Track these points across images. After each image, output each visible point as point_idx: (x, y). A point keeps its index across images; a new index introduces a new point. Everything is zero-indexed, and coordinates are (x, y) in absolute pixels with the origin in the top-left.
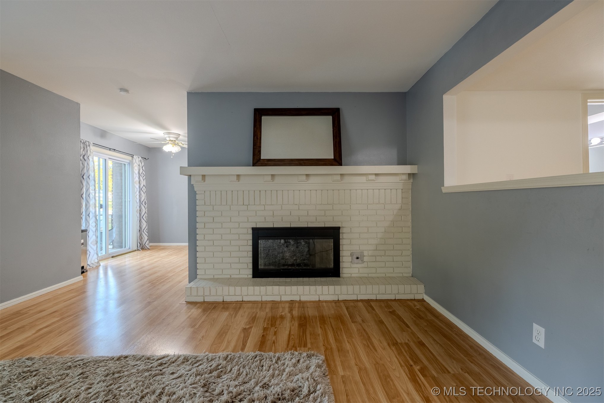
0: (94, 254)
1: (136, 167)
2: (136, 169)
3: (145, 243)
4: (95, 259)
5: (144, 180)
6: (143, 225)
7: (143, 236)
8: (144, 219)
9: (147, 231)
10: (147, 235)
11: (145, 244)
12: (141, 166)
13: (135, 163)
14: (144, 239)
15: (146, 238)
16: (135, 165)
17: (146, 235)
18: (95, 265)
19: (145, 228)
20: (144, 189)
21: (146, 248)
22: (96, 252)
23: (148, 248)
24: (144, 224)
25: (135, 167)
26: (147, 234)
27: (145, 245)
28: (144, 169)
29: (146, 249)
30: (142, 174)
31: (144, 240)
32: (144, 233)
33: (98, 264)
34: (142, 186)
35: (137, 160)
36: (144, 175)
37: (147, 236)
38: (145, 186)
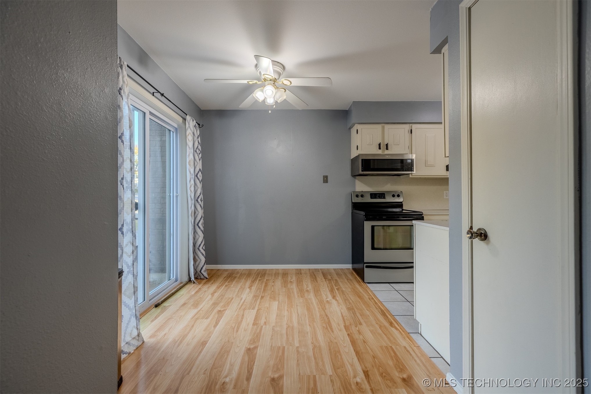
0: (130, 318)
1: (190, 135)
2: (190, 140)
3: (202, 268)
4: (132, 331)
5: (200, 160)
6: (198, 238)
7: (198, 257)
8: (199, 228)
9: (204, 248)
10: (205, 254)
11: (201, 270)
12: (196, 135)
13: (189, 129)
14: (200, 262)
15: (203, 260)
16: (189, 132)
17: (203, 255)
18: (133, 345)
19: (202, 242)
20: (200, 175)
21: (202, 277)
22: (134, 311)
23: (205, 277)
24: (199, 236)
25: (188, 135)
26: (204, 252)
27: (200, 272)
28: (200, 142)
29: (201, 279)
30: (198, 149)
31: (199, 264)
32: (200, 251)
33: (138, 340)
34: (197, 170)
35: (191, 123)
36: (200, 152)
37: (205, 257)
38: (201, 171)
